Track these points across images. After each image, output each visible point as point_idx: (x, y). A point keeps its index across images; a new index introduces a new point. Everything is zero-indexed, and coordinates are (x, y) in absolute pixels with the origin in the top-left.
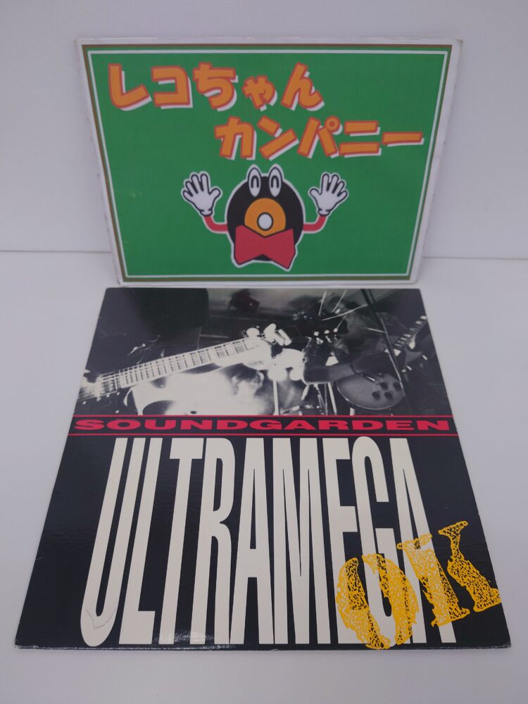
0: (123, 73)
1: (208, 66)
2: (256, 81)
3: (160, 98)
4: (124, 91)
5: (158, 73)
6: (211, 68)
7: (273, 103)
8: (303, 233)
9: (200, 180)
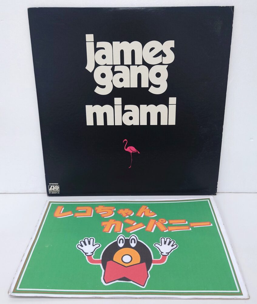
1: (103, 206)
3: (77, 215)
4: (61, 212)
7: (131, 215)
8: (152, 264)
9: (89, 240)
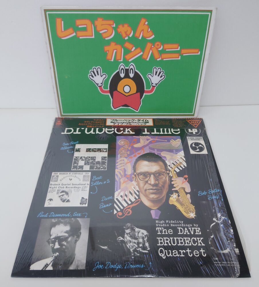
0: (63, 22)
1: (102, 19)
2: (123, 26)
3: (79, 34)
4: (63, 30)
5: (78, 22)
6: (103, 20)
7: (131, 36)
8: (144, 94)
9: (97, 70)
